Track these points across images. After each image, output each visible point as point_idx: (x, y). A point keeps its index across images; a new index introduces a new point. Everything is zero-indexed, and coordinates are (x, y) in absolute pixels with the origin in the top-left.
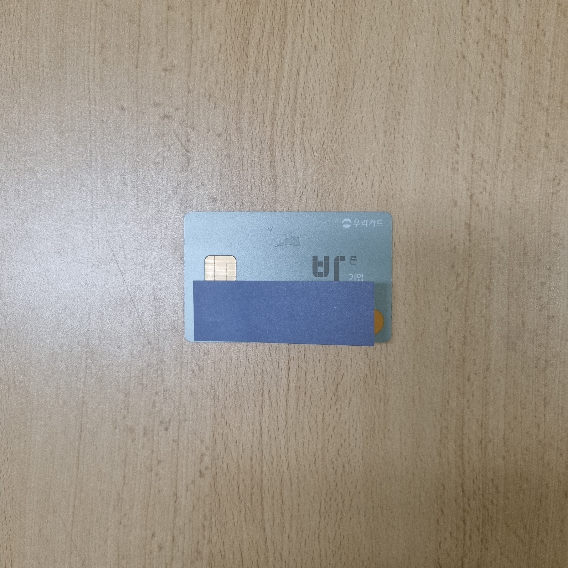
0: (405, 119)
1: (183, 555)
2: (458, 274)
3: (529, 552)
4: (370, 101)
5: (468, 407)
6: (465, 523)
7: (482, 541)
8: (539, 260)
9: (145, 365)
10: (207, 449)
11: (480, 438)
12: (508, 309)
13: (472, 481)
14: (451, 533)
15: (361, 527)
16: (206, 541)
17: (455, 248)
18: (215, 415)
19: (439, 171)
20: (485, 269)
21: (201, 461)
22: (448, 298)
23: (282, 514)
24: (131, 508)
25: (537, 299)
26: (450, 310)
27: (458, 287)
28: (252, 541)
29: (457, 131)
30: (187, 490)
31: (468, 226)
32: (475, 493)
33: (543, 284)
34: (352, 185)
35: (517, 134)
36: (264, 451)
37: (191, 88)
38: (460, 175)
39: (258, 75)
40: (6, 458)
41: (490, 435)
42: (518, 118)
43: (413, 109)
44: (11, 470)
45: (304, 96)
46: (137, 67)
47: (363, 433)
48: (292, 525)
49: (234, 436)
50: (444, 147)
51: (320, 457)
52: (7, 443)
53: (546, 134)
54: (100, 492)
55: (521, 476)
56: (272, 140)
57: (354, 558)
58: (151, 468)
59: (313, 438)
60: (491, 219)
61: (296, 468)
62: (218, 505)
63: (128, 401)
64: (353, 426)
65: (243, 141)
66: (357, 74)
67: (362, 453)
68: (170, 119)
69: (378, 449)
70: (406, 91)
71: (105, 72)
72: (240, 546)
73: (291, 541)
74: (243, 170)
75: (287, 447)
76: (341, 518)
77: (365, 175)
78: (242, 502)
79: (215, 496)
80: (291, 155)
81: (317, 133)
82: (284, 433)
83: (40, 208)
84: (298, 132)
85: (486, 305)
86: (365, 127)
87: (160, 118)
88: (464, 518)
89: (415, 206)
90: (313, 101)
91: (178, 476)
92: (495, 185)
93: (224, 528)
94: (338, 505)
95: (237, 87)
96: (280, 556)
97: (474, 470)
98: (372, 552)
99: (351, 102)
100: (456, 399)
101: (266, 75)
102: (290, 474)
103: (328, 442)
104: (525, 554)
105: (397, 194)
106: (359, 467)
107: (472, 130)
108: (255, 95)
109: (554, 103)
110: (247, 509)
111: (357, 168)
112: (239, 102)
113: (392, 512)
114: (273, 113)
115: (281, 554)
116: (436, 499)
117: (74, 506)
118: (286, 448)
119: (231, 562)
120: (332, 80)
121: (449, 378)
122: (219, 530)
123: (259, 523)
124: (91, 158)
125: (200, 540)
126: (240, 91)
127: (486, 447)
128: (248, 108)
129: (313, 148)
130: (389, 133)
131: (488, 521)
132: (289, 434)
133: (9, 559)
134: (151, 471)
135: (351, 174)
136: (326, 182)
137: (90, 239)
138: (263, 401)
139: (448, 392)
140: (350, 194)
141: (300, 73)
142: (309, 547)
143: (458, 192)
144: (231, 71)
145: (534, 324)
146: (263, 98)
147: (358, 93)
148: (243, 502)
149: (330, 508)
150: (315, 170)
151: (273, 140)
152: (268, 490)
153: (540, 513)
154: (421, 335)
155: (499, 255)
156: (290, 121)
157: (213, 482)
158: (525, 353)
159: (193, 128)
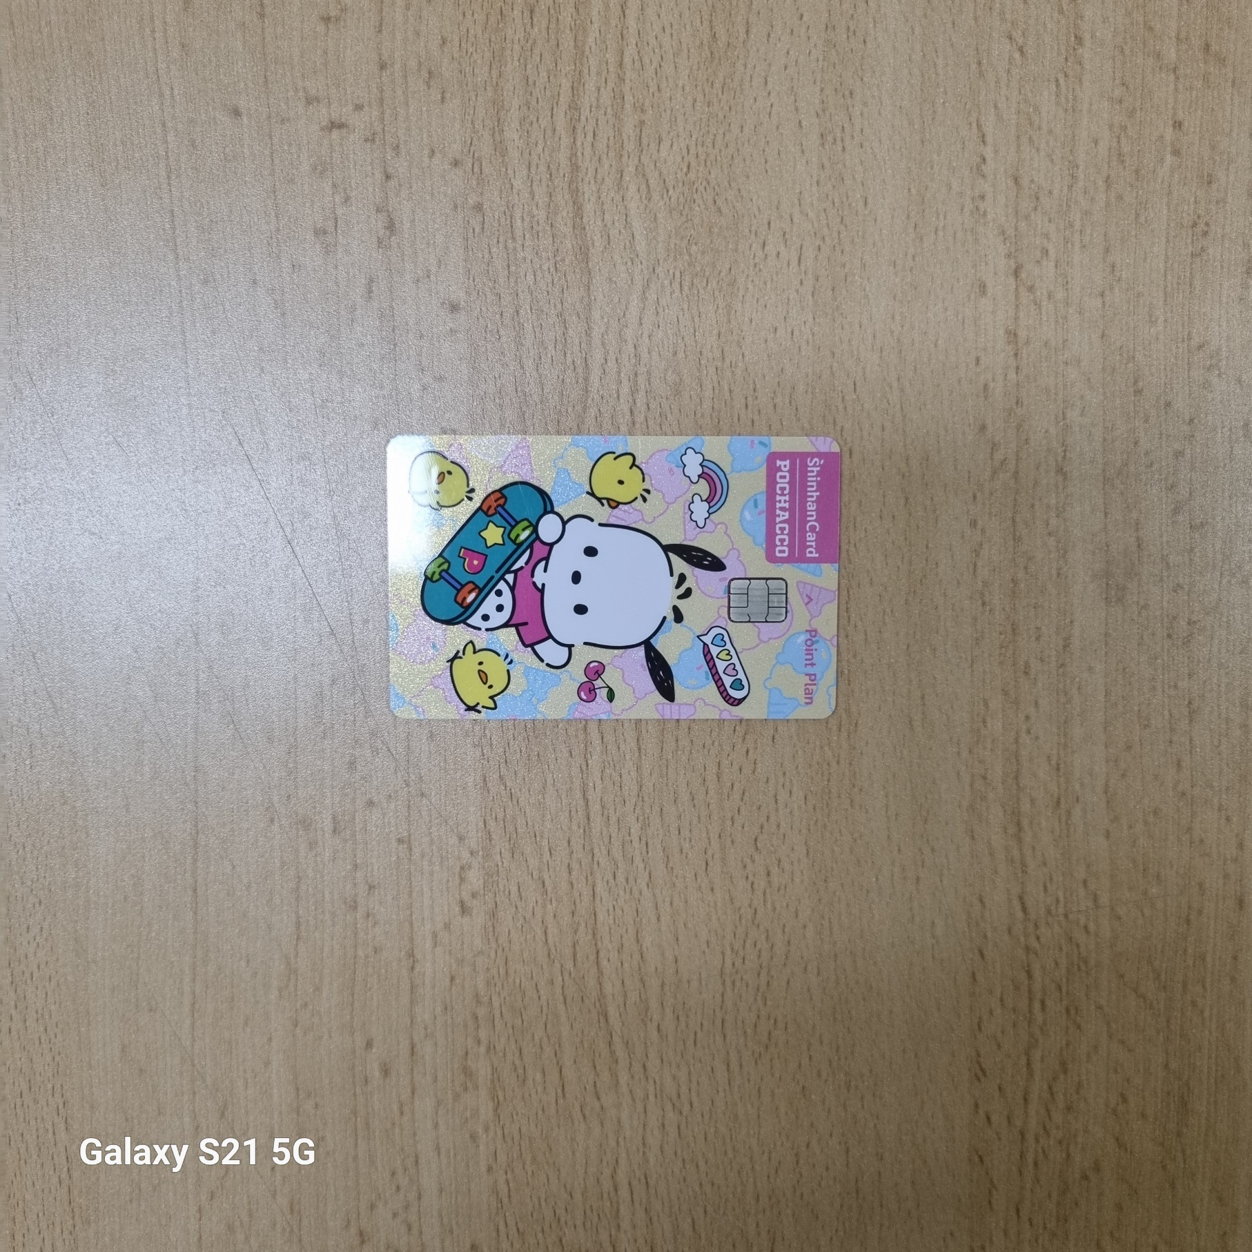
0: (865, 104)
1: (435, 1080)
2: (994, 445)
3: (1168, 1027)
4: (786, 68)
5: (1029, 732)
6: (1030, 975)
7: (1068, 1011)
8: (1168, 404)
9: (327, 681)
10: (472, 853)
11: (1056, 795)
12: (1106, 514)
13: (1042, 888)
14: (1002, 1000)
15: (811, 999)
16: (483, 1049)
17: (986, 387)
18: (485, 780)
19: (945, 219)
20: (1053, 430)
21: (462, 880)
22: (975, 497)
23: (642, 981)
24: (318, 989)
25: (1167, 488)
26: (980, 523)
27: (994, 472)
28: (582, 1042)
29: (979, 126)
30: (435, 944)
31: (1012, 335)
32: (1049, 912)
33: (1178, 454)
34: (757, 260)
35: (1111, 127)
36: (596, 850)
37: (385, 57)
38: (991, 224)
39: (535, 20)
40: (37, 900)
41: (1077, 787)
42: (1113, 90)
43: (882, 81)
44: (50, 925)
45: (640, 64)
46: (262, 16)
47: (806, 799)
48: (665, 1004)
49: (529, 820)
50: (954, 164)
51: (717, 856)
52: (37, 868)
53: (1175, 122)
54: (248, 961)
55: (1144, 870)
56: (575, 168)
57: (800, 1065)
58: (355, 902)
59: (699, 818)
60: (1061, 320)
61: (666, 885)
62: (504, 972)
63: (295, 762)
64: (783, 786)
65: (510, 172)
66: (754, 7)
67: (806, 842)
68: (344, 131)
69: (840, 832)
70: (865, 42)
71: (191, 29)
72: (556, 1055)
73: (664, 1037)
74: (514, 239)
75: (644, 839)
76: (768, 982)
77: (784, 235)
78: (554, 962)
79: (496, 952)
80: (618, 198)
81: (672, 145)
82: (636, 811)
83: (69, 347)
84: (630, 146)
85: (1057, 509)
86: (777, 128)
87: (322, 129)
88: (1028, 966)
89: (895, 299)
90: (659, 74)
91: (414, 917)
92: (1067, 242)
93: (520, 1021)
94: (759, 956)
95: (489, 50)
96: (642, 1070)
97: (1045, 864)
98: (838, 1048)
99: (745, 73)
100: (1001, 716)
101: (552, 20)
102: (654, 895)
103: (733, 825)
104: (1158, 1033)
105: (854, 275)
106: (802, 872)
107: (1013, 122)
108: (529, 67)
109: (1190, 52)
110: (566, 977)
111: (765, 221)
112: (495, 84)
113: (875, 963)
114: (574, 107)
115: (644, 1066)
116: (966, 930)
117: (194, 993)
118: (643, 842)
119: (539, 1090)
120: (699, 24)
121: (984, 672)
122: (509, 1025)
123: (595, 1004)
124: (174, 229)
125: (469, 1047)
126: (497, 59)
127: (1069, 813)
128: (516, 96)
129: (665, 181)
130: (830, 138)
131: (1079, 970)
132: (648, 811)
133: (60, 1116)
134: (356, 908)
135: (753, 235)
136: (699, 254)
137: (185, 411)
138: (589, 743)
139: (984, 700)
140: (752, 281)
141: (627, 12)
142: (704, 1048)
143: (987, 264)
144: (473, 14)
145: (1161, 544)
146: (548, 72)
147: (758, 51)
148: (556, 961)
149: (744, 963)
150: (674, 231)
151: (577, 167)
152: (610, 932)
153: (1186, 946)
154: (921, 580)
155: (1082, 397)
156: (610, 122)
157: (490, 923)
158: (1146, 607)
159: (396, 148)
